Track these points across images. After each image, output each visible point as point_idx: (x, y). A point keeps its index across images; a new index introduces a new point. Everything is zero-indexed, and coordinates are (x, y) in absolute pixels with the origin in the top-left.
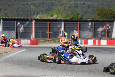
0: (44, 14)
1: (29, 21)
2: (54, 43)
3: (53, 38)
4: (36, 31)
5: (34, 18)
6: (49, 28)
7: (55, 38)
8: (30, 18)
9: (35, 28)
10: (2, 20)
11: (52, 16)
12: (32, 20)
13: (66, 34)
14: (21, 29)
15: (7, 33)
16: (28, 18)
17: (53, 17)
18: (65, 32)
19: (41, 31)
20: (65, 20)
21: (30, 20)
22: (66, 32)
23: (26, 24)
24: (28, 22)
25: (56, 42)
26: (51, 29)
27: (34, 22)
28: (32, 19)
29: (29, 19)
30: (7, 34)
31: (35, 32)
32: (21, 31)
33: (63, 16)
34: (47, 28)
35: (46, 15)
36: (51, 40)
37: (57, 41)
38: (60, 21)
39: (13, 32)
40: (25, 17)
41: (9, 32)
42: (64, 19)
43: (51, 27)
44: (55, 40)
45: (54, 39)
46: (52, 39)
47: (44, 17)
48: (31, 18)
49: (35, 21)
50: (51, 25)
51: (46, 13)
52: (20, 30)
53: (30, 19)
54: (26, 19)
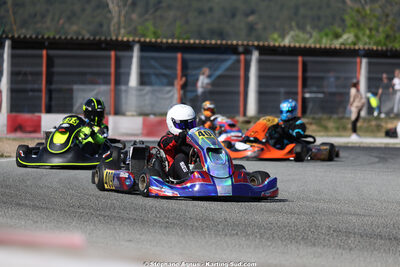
0: (308, 28)
1: (238, 54)
2: (319, 131)
3: (317, 116)
4: (263, 89)
5: (256, 43)
6: (305, 80)
7: (325, 116)
8: (240, 43)
9: (260, 78)
10: (136, 49)
11: (337, 36)
12: (248, 51)
13: (374, 102)
14: (203, 81)
15: (147, 93)
16: (235, 42)
17: (341, 40)
18: (369, 95)
19: (282, 90)
20: (373, 50)
21: (241, 49)
22: (375, 94)
23: (228, 64)
24: (234, 57)
25: (326, 129)
26: (309, 82)
27: (255, 55)
28: (248, 45)
29: (237, 45)
30: (147, 97)
31: (261, 94)
32: (200, 90)
33: (378, 39)
34: (296, 78)
35: (315, 34)
36: (311, 124)
37: (331, 124)
38: (353, 53)
39: (170, 91)
40: (211, 39)
41: (153, 92)
42: (366, 47)
43: (309, 74)
44: (324, 123)
45: (320, 119)
46: (314, 118)
47: (307, 41)
48: (245, 43)
49: (260, 54)
50: (309, 67)
51: (314, 27)
52: (199, 84)
53: (243, 45)
54: (227, 44)
